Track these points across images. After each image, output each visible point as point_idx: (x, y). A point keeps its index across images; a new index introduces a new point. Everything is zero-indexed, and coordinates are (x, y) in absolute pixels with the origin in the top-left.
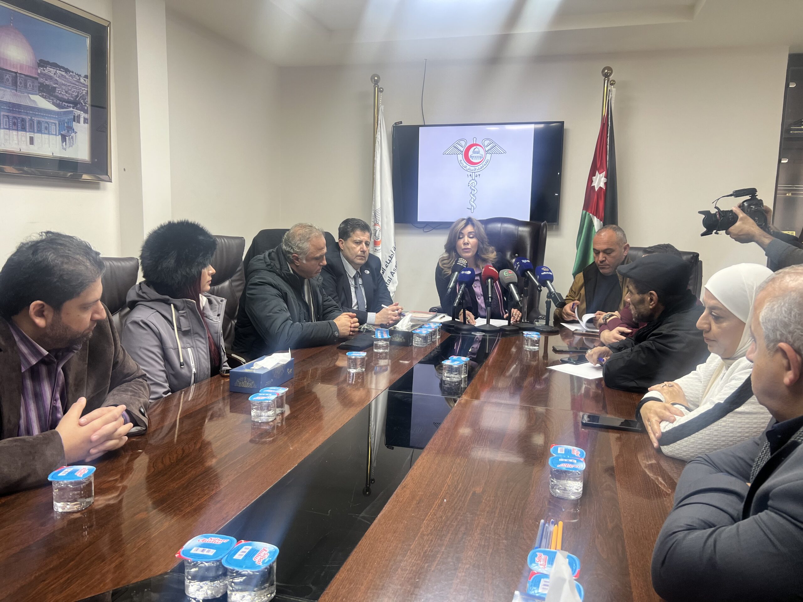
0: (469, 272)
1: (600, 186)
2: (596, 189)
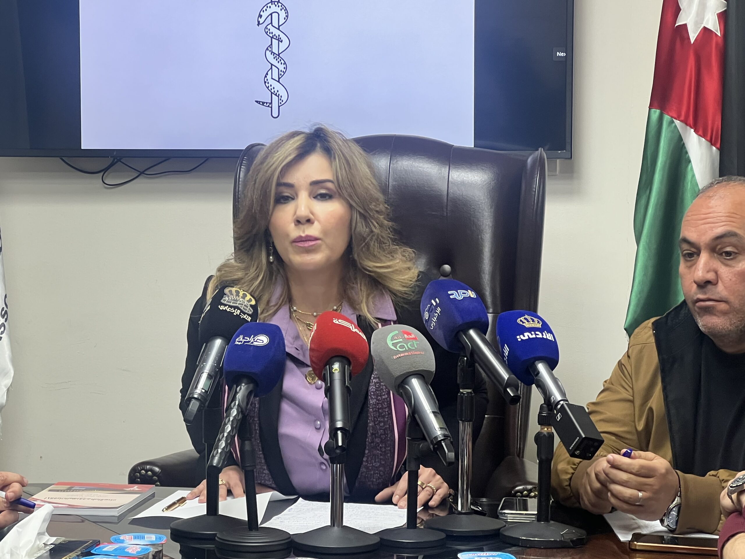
0: (263, 340)
1: (704, 25)
2: (693, 36)
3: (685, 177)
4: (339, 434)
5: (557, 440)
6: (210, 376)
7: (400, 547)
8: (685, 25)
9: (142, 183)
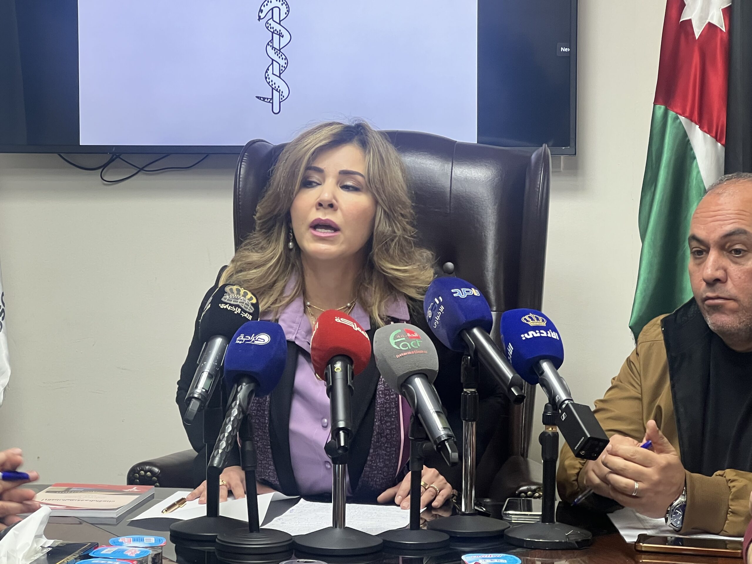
0: (264, 339)
1: (709, 20)
2: (697, 32)
3: (689, 173)
4: (342, 433)
5: (562, 440)
6: (210, 376)
7: (401, 549)
8: (690, 21)
9: (141, 179)
